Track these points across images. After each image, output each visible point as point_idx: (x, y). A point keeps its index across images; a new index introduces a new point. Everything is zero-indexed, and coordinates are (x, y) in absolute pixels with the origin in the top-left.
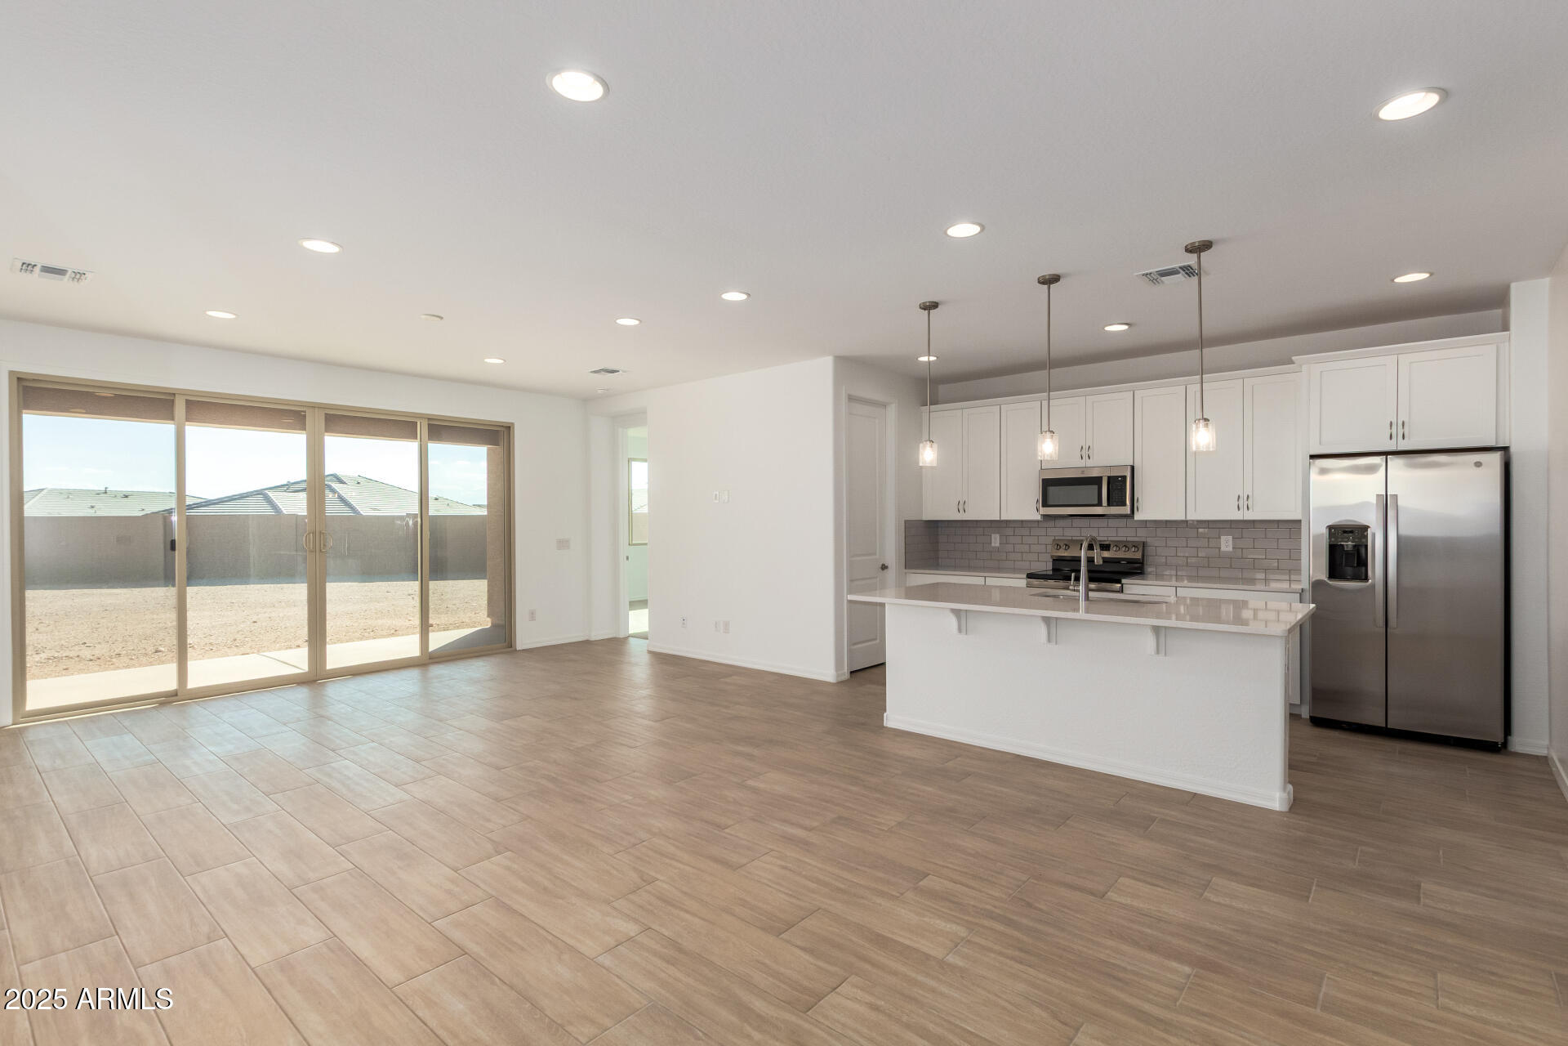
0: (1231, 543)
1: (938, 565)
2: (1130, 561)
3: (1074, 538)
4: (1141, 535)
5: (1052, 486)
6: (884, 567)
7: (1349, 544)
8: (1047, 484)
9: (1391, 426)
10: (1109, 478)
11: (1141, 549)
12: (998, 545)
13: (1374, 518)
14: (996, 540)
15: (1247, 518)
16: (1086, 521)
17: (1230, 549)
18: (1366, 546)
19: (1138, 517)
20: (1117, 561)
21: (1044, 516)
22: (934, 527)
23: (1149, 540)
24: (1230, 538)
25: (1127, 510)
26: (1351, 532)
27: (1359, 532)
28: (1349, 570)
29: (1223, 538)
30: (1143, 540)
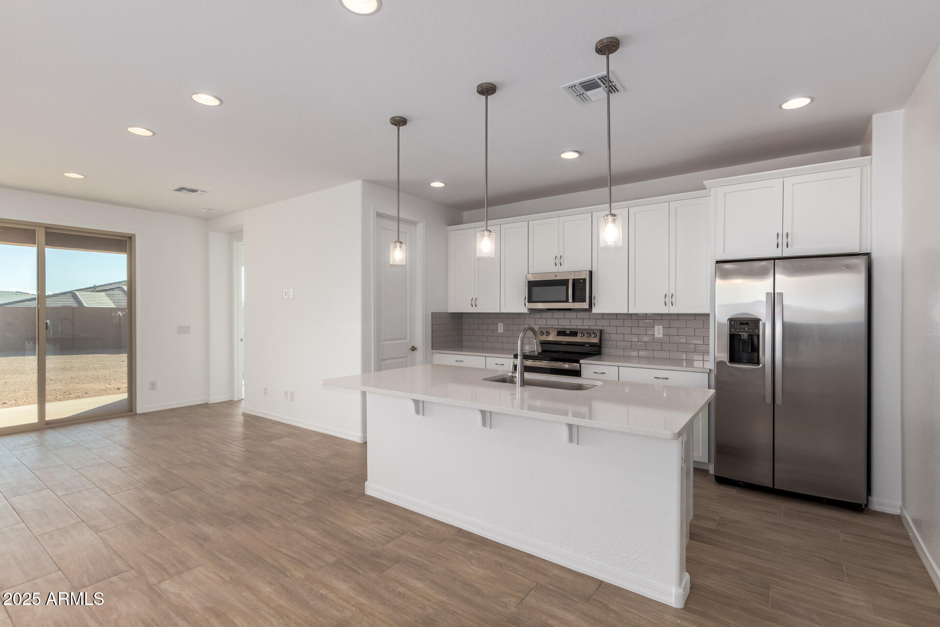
0: (661, 331)
1: (462, 346)
2: (592, 345)
3: (554, 327)
4: (601, 324)
5: (535, 286)
6: (414, 349)
7: (745, 336)
8: (532, 285)
9: (778, 237)
10: (574, 280)
11: (598, 335)
12: (502, 331)
13: (765, 311)
14: (501, 328)
15: (672, 312)
16: (561, 314)
17: (661, 336)
18: (758, 336)
19: (595, 310)
20: (582, 345)
21: (531, 310)
22: (458, 318)
23: (605, 328)
24: (661, 327)
25: (585, 305)
26: (747, 324)
27: (753, 323)
28: (745, 355)
29: (656, 327)
30: (601, 328)
